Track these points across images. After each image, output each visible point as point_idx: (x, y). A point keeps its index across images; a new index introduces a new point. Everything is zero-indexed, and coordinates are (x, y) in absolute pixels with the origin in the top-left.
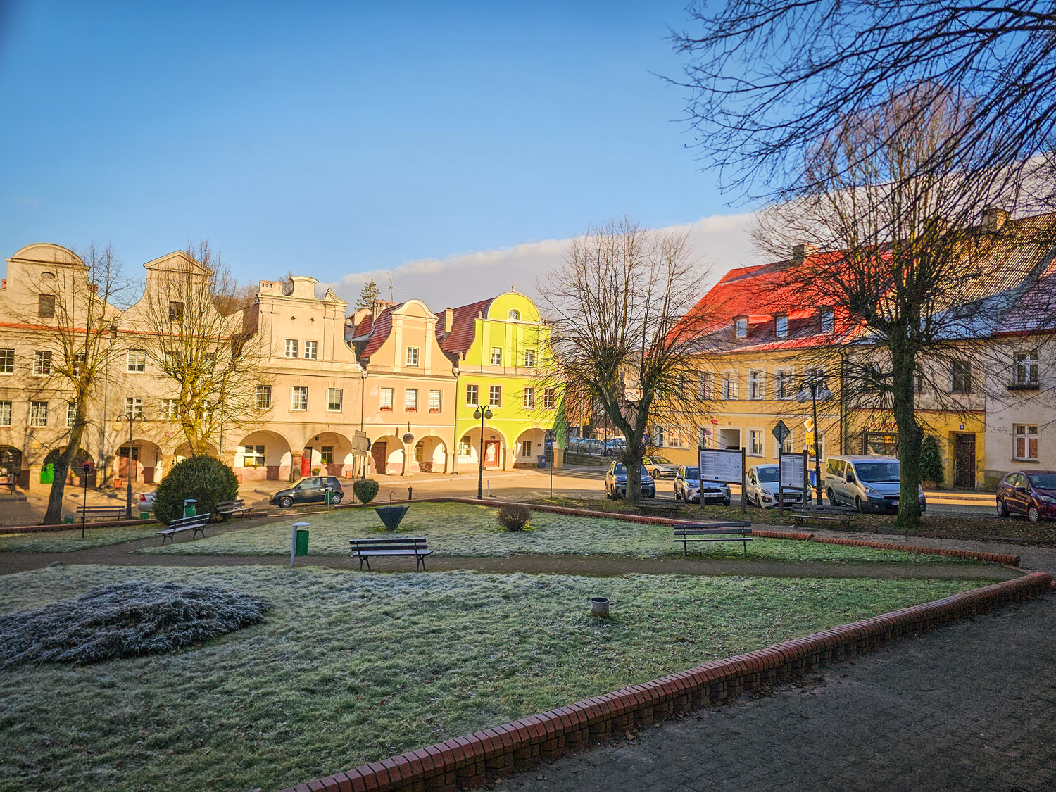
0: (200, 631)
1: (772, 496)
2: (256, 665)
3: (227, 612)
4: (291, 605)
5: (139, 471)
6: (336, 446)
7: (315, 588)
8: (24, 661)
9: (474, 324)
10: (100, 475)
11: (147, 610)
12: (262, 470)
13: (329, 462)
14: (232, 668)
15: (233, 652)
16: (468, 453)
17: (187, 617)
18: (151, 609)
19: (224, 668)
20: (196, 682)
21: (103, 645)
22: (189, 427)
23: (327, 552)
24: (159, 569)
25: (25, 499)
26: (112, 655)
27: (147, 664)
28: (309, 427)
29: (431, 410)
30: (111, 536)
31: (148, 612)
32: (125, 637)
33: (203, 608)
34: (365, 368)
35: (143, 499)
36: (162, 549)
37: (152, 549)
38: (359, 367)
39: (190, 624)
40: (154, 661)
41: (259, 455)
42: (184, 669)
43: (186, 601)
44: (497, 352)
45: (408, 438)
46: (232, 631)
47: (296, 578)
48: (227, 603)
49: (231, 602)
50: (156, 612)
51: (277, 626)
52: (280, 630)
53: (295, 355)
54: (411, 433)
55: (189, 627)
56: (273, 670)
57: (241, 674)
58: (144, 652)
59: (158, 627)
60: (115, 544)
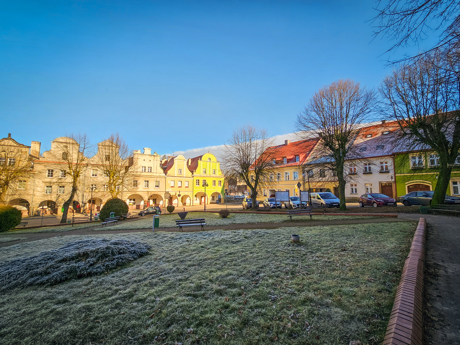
0: (120, 261)
1: (296, 205)
2: (153, 278)
3: (132, 250)
4: (158, 246)
5: (95, 208)
6: (157, 198)
7: (166, 239)
8: (16, 286)
9: (198, 162)
10: (82, 209)
11: (92, 252)
12: (135, 206)
13: (155, 203)
14: (140, 281)
15: (138, 271)
16: (196, 200)
17: (113, 254)
18: (94, 251)
19: (135, 281)
20: (120, 293)
21: (66, 272)
22: (112, 191)
23: (163, 227)
24: (100, 235)
25: (56, 217)
26: (71, 278)
27: (90, 282)
28: (150, 192)
29: (186, 187)
30: (83, 226)
31: (93, 252)
32: (78, 267)
33: (121, 249)
34: (166, 175)
35: (96, 215)
36: (102, 229)
37: (98, 229)
38: (165, 175)
39: (115, 257)
40: (94, 280)
41: (134, 202)
42: (112, 284)
43: (113, 246)
44: (205, 170)
45: (179, 195)
46: (135, 259)
47: (156, 235)
48: (131, 246)
49: (133, 246)
50: (97, 252)
51: (156, 255)
52: (158, 258)
53: (145, 171)
54: (180, 194)
55: (114, 259)
56: (164, 281)
57: (146, 285)
58: (90, 275)
59: (98, 260)
60: (84, 228)
